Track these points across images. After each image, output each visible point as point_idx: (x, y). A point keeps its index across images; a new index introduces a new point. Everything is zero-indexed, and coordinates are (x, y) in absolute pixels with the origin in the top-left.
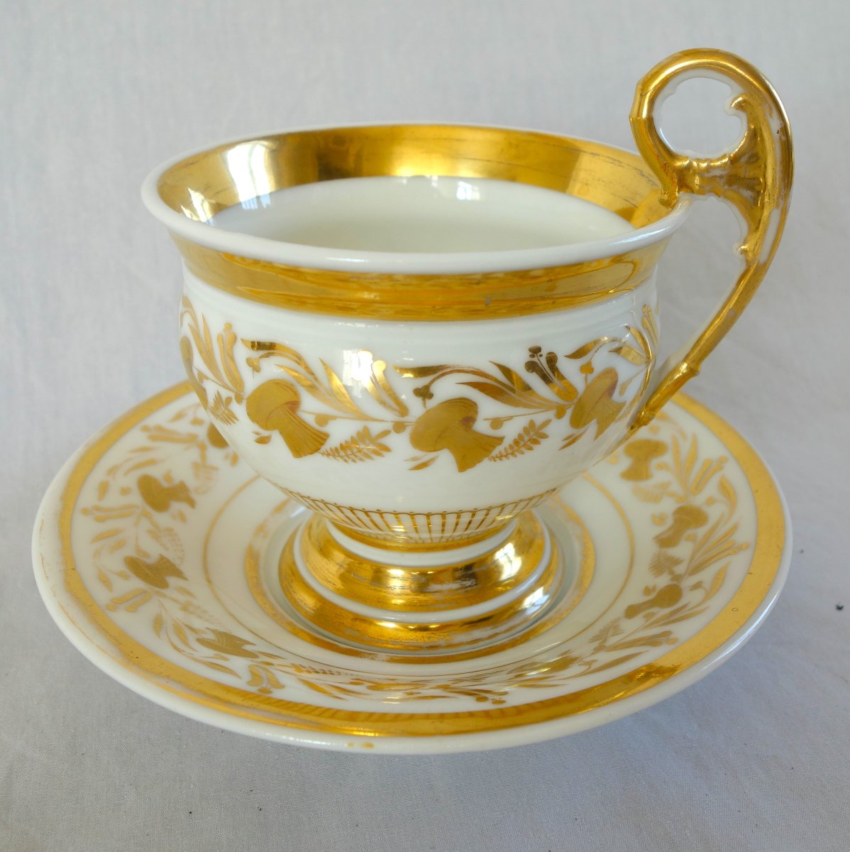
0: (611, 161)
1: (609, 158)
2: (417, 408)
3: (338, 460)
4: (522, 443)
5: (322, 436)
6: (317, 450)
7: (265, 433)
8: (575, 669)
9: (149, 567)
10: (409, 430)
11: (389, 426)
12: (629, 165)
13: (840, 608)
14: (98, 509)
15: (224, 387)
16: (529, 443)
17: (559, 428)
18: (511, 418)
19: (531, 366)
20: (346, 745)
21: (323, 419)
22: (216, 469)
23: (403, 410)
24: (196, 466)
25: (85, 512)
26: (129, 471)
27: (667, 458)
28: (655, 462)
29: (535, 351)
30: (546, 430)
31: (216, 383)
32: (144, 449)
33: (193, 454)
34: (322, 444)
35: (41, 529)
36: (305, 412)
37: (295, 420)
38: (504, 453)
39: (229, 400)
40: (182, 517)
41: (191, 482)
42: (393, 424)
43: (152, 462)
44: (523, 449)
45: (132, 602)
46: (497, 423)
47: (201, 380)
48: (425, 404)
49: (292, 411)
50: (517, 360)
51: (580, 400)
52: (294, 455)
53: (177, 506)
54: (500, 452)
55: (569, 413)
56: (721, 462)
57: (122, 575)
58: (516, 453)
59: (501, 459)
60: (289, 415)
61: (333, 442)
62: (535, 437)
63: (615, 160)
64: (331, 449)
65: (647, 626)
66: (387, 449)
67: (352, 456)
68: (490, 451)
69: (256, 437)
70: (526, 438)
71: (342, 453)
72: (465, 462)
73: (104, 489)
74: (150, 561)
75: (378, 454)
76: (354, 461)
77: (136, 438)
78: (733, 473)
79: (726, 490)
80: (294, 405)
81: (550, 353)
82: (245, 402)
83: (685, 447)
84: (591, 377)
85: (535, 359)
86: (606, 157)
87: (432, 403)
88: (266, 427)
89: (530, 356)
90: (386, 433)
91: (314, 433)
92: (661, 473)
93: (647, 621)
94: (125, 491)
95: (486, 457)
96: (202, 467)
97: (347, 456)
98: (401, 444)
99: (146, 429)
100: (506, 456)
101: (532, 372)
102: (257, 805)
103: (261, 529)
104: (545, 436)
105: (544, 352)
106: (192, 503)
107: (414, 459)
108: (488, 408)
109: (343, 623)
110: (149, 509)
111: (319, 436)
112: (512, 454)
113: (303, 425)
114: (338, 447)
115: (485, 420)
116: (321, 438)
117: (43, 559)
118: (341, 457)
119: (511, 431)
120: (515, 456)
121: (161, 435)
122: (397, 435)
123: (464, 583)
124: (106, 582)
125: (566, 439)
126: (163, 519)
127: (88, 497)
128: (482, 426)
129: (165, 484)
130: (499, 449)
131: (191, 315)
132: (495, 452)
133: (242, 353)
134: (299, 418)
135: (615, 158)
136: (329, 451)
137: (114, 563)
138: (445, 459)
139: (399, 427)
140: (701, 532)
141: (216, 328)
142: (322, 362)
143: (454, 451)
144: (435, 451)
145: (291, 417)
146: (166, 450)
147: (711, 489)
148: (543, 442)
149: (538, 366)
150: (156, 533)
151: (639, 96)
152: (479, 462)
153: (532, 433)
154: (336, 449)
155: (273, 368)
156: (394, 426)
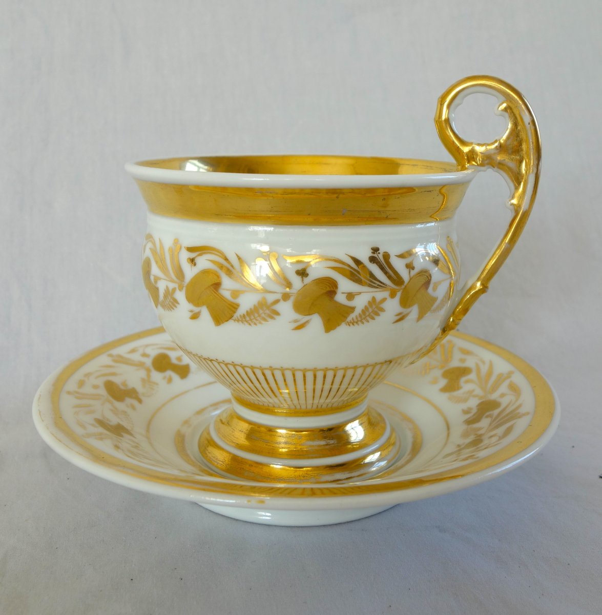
0: (425, 167)
1: (424, 166)
2: (297, 283)
3: (245, 324)
4: (367, 314)
5: (235, 306)
6: (231, 317)
7: (196, 309)
9: (111, 426)
10: (292, 299)
11: (279, 296)
12: (436, 167)
13: (601, 478)
14: (77, 393)
15: (171, 281)
16: (372, 314)
17: (392, 306)
18: (360, 293)
19: (373, 260)
20: (246, 502)
21: (236, 293)
22: (157, 384)
23: (289, 284)
24: (143, 380)
25: (69, 393)
26: (97, 377)
27: (472, 376)
28: (463, 379)
29: (376, 250)
30: (384, 305)
31: (166, 280)
32: (110, 366)
33: (142, 374)
34: (235, 312)
35: (39, 399)
36: (224, 289)
37: (217, 296)
38: (356, 320)
39: (174, 290)
40: (133, 408)
41: (140, 388)
42: (282, 294)
43: (114, 374)
44: (368, 318)
45: (100, 437)
46: (350, 296)
47: (156, 282)
48: (303, 280)
49: (216, 290)
50: (364, 255)
51: (406, 286)
52: (215, 324)
53: (129, 401)
54: (353, 319)
55: (399, 295)
56: (510, 374)
57: (92, 425)
58: (364, 321)
59: (353, 324)
60: (213, 292)
61: (242, 311)
62: (376, 310)
63: (428, 166)
64: (240, 316)
66: (278, 314)
67: (254, 321)
68: (346, 318)
69: (190, 314)
70: (370, 310)
71: (248, 318)
72: (330, 324)
73: (81, 384)
74: (111, 424)
75: (272, 318)
76: (255, 324)
77: (104, 360)
78: (518, 379)
79: (514, 389)
80: (217, 285)
81: (384, 252)
82: (184, 289)
83: (484, 369)
84: (413, 273)
85: (375, 255)
86: (423, 165)
87: (307, 280)
88: (197, 305)
89: (372, 253)
90: (277, 302)
91: (230, 305)
92: (468, 385)
94: (96, 387)
95: (344, 321)
96: (147, 381)
97: (251, 320)
98: (286, 309)
99: (110, 355)
100: (357, 323)
101: (374, 263)
102: (179, 577)
103: (186, 422)
104: (383, 310)
105: (381, 251)
106: (140, 401)
107: (296, 321)
108: (345, 285)
109: (243, 468)
110: (111, 399)
111: (232, 306)
112: (361, 321)
113: (222, 298)
114: (245, 314)
115: (343, 293)
116: (234, 308)
117: (40, 412)
118: (247, 321)
119: (360, 303)
120: (363, 323)
121: (120, 360)
122: (285, 302)
123: (329, 441)
124: (82, 426)
125: (397, 315)
126: (120, 406)
127: (71, 385)
128: (340, 298)
129: (122, 387)
130: (353, 316)
131: (152, 243)
132: (349, 319)
133: (185, 256)
134: (220, 294)
135: (428, 165)
136: (239, 318)
137: (88, 419)
138: (316, 321)
139: (286, 297)
140: (496, 412)
141: (168, 243)
142: (237, 255)
143: (322, 316)
144: (309, 315)
145: (215, 294)
146: (123, 368)
147: (503, 388)
148: (382, 314)
149: (377, 260)
150: (115, 411)
151: (439, 106)
152: (339, 326)
153: (374, 307)
154: (244, 315)
155: (204, 262)
156: (282, 296)
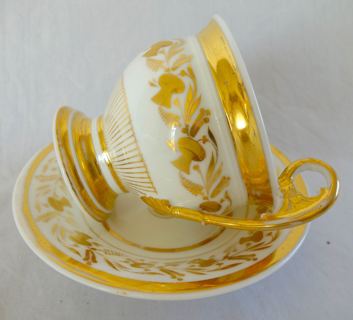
8: (214, 267)
9: (58, 202)
13: (328, 243)
14: (42, 176)
19: (202, 111)
20: (116, 292)
25: (37, 177)
29: (208, 112)
38: (163, 112)
45: (47, 218)
50: (204, 105)
57: (46, 206)
59: (160, 112)
65: (246, 250)
72: (157, 98)
73: (45, 168)
74: (59, 199)
81: (208, 118)
84: (201, 143)
85: (205, 113)
89: (206, 110)
93: (247, 247)
94: (54, 169)
95: (160, 105)
98: (160, 73)
102: (87, 301)
112: (163, 116)
122: (164, 71)
124: (38, 208)
127: (39, 171)
128: (174, 97)
132: (163, 108)
137: (44, 200)
138: (156, 90)
144: (160, 84)
150: (63, 187)
152: (157, 104)
